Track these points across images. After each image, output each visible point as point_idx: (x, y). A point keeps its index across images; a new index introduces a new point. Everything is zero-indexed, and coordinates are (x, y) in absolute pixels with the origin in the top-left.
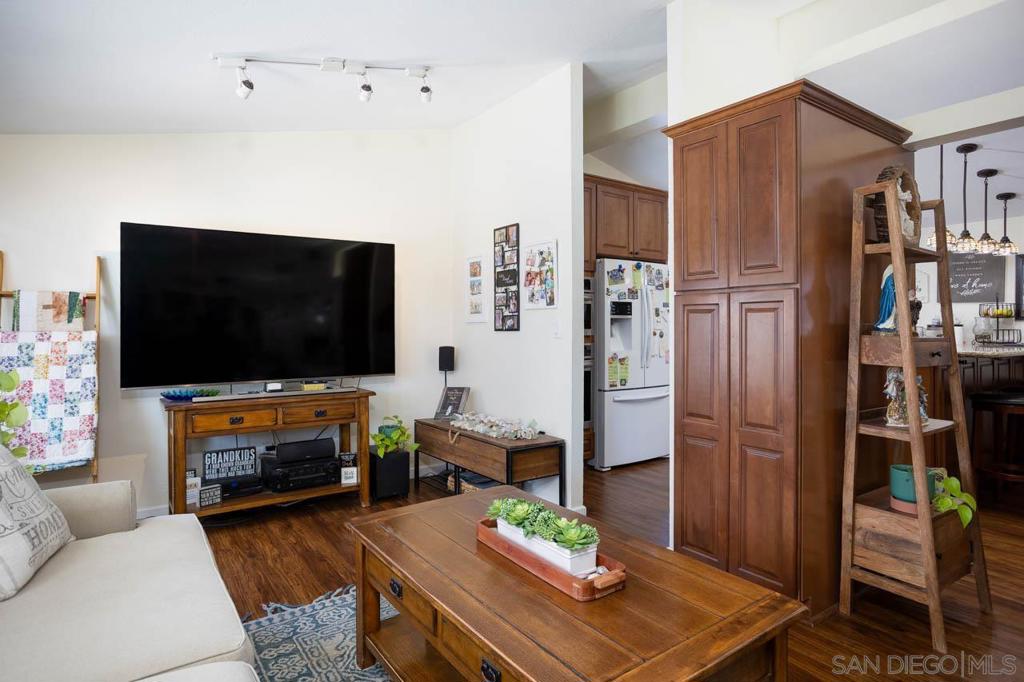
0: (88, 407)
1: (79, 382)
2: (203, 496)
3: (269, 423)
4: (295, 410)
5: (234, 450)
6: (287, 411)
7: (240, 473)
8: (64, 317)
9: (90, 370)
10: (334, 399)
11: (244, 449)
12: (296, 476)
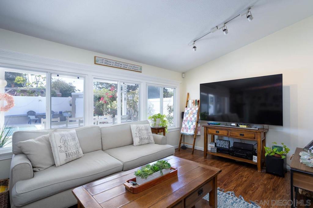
0: (194, 124)
1: (194, 118)
2: (212, 149)
3: (226, 135)
4: (233, 132)
5: (223, 140)
6: (231, 132)
7: (225, 147)
8: (195, 105)
9: (196, 116)
10: (245, 131)
11: (226, 141)
12: (236, 152)
